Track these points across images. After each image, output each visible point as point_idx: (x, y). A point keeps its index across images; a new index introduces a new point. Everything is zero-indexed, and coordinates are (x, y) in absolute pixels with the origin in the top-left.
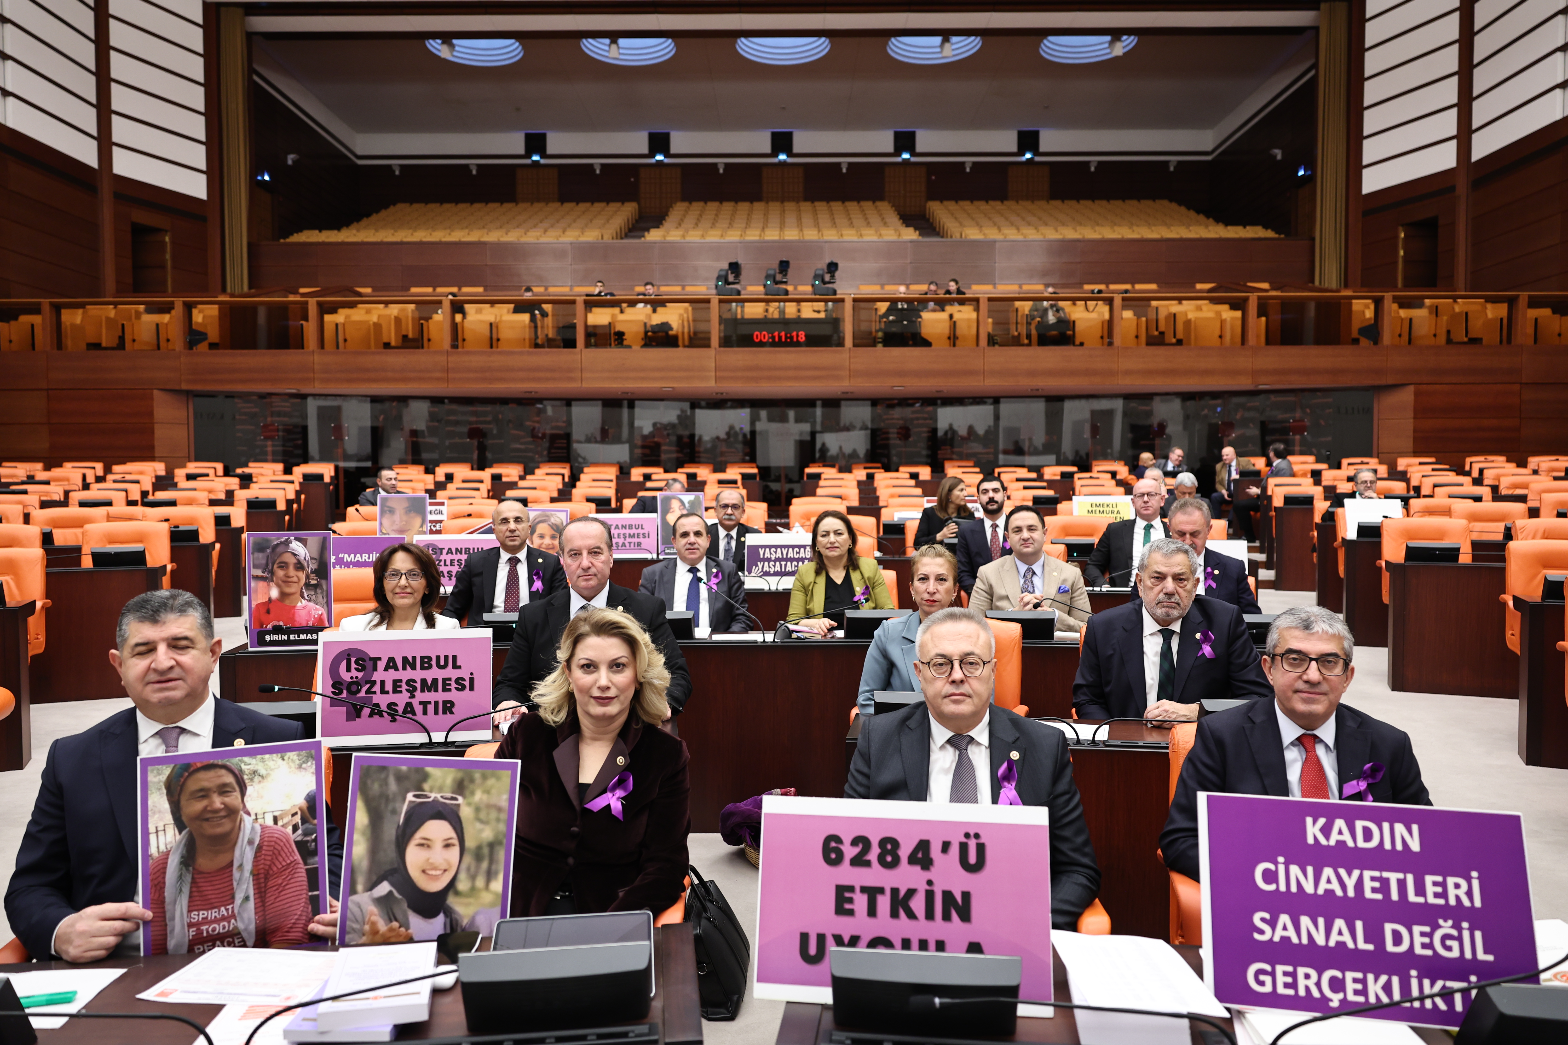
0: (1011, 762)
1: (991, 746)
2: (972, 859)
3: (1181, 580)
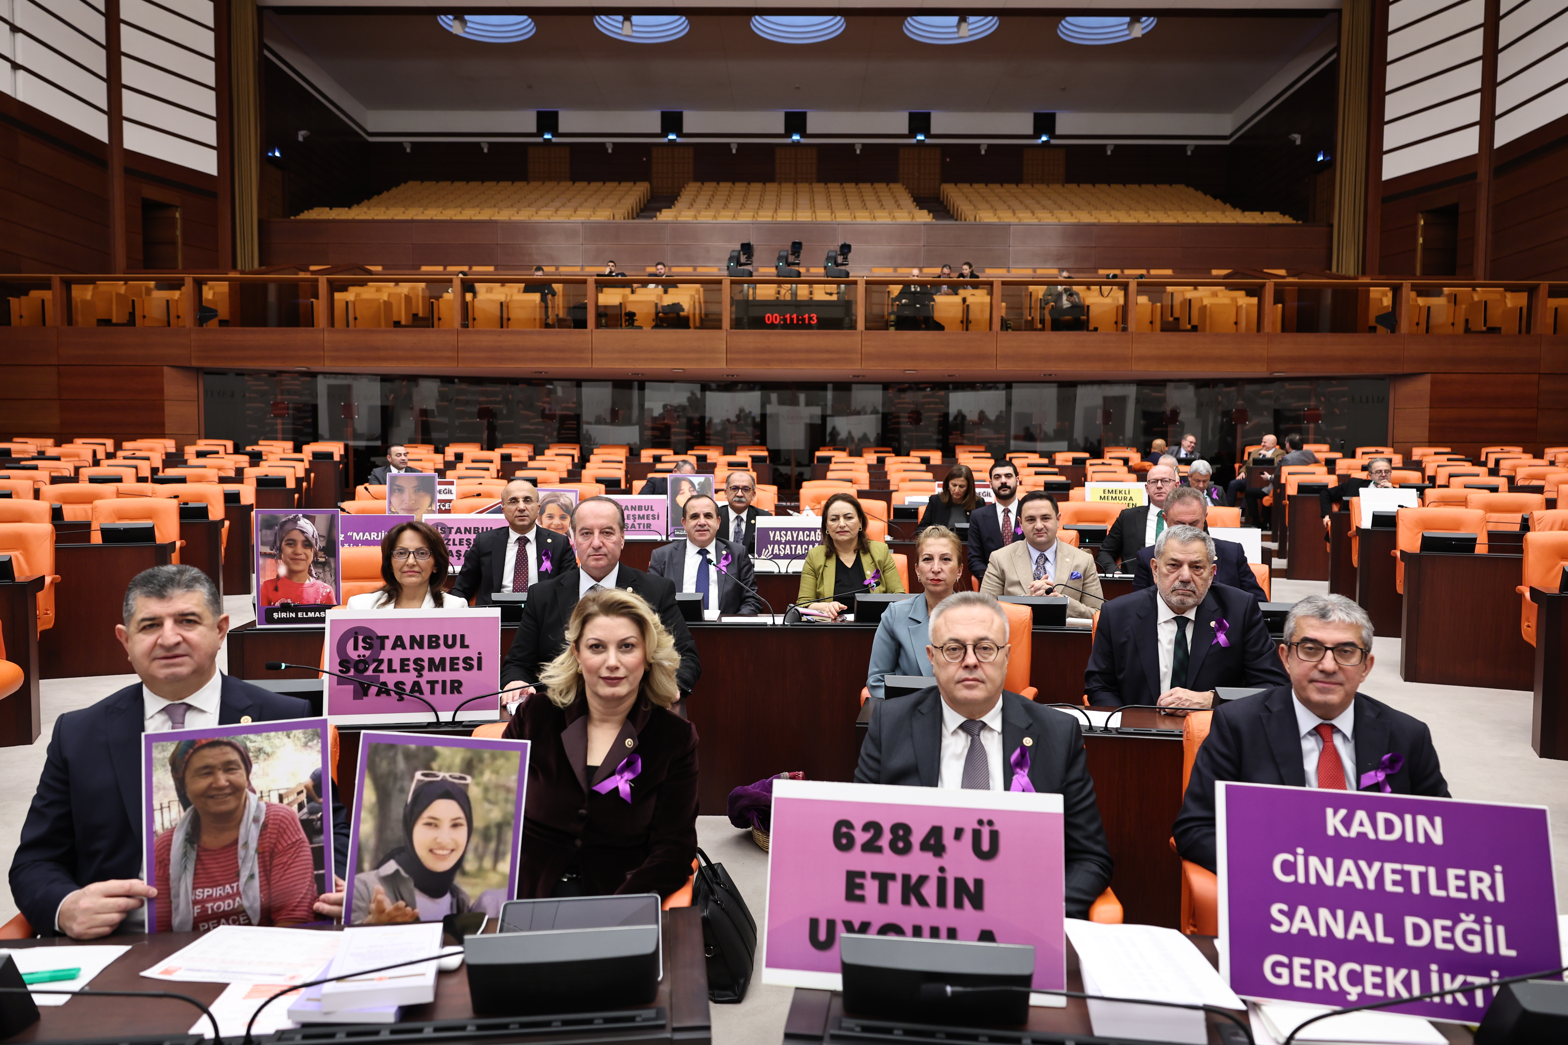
0: (1024, 748)
1: (1004, 732)
2: (986, 846)
3: (1197, 567)
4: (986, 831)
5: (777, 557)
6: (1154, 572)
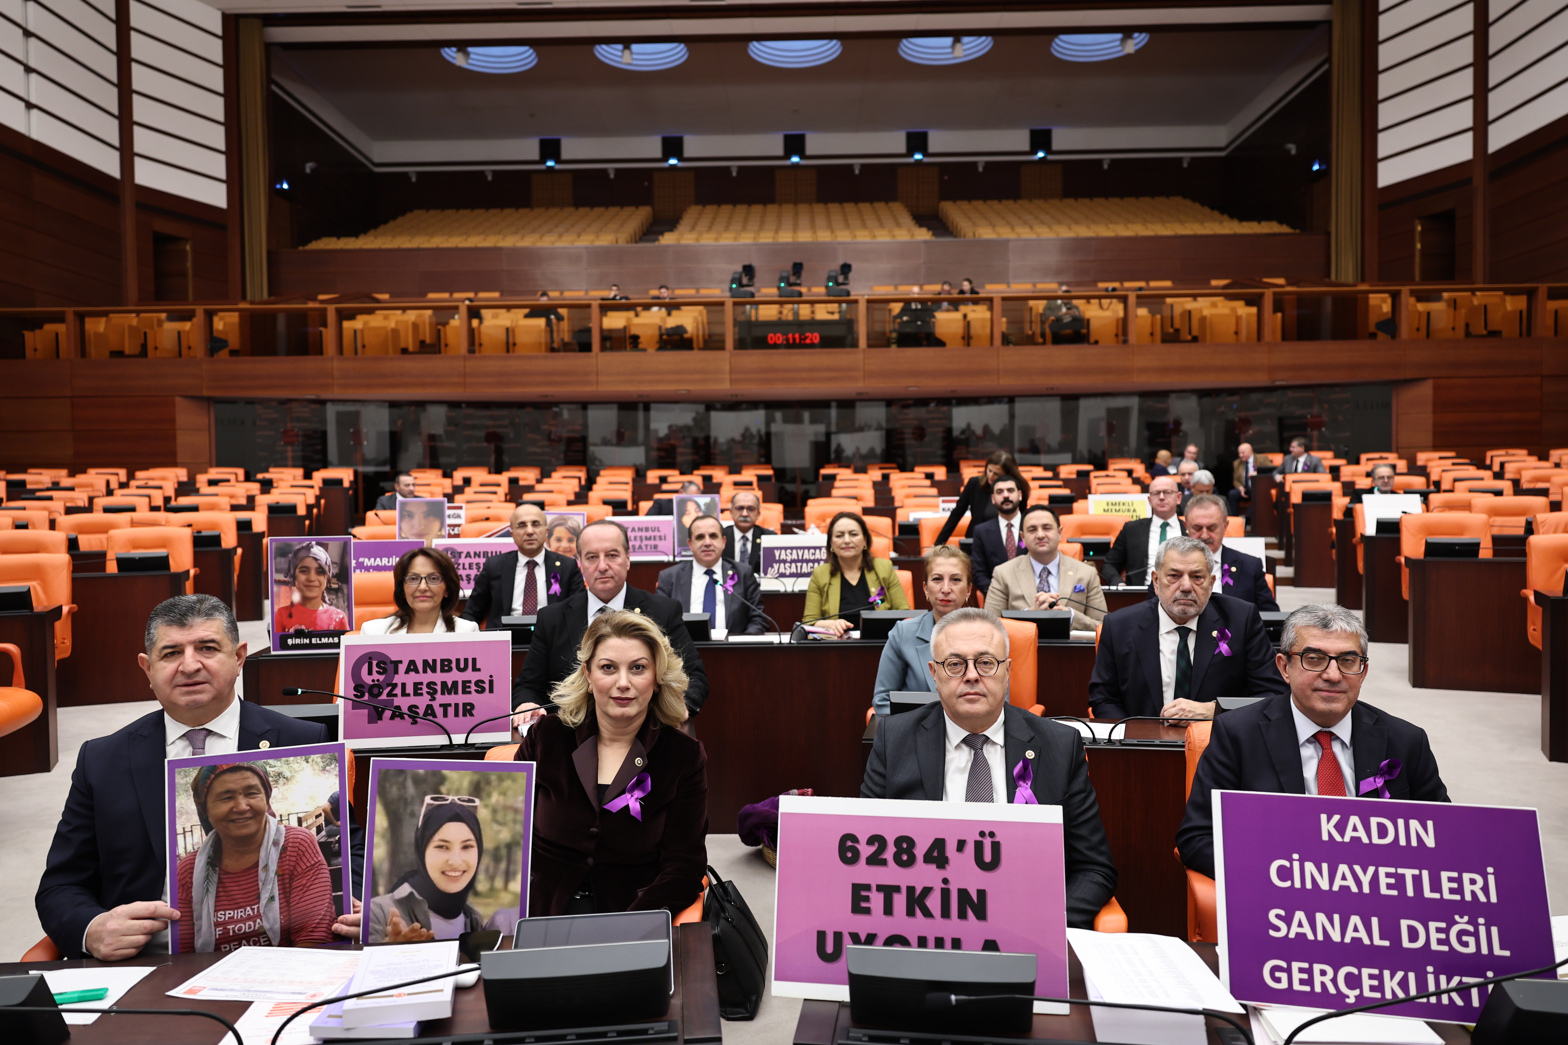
0: (1026, 761)
1: (1007, 746)
2: (988, 857)
3: (1197, 577)
4: (987, 842)
5: (783, 575)
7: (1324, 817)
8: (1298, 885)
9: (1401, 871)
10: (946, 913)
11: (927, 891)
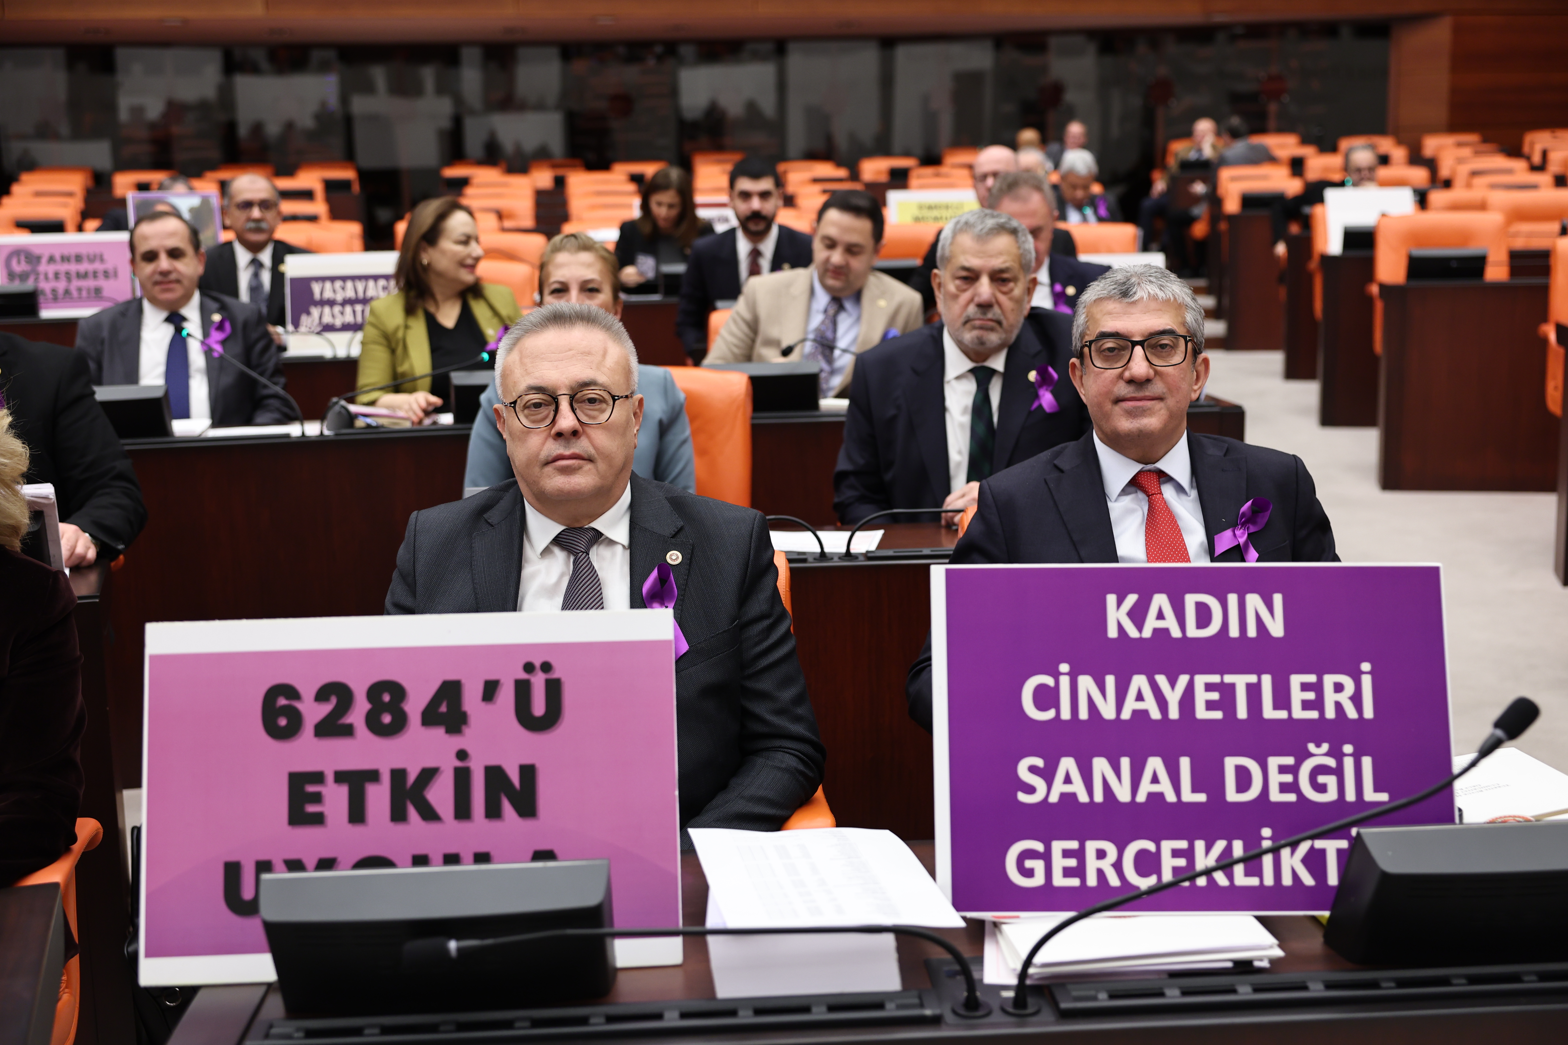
0: (665, 569)
1: (633, 546)
2: (539, 708)
3: (1005, 281)
4: (538, 681)
5: (329, 328)
6: (937, 293)
7: (1111, 599)
8: (1066, 714)
9: (1229, 679)
10: (463, 811)
11: (428, 775)
